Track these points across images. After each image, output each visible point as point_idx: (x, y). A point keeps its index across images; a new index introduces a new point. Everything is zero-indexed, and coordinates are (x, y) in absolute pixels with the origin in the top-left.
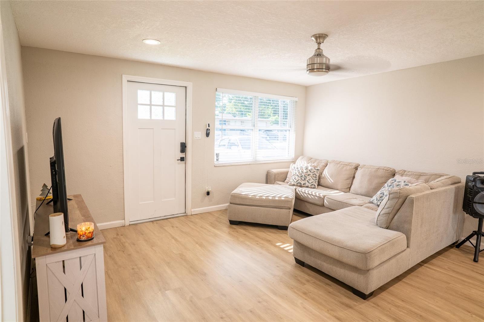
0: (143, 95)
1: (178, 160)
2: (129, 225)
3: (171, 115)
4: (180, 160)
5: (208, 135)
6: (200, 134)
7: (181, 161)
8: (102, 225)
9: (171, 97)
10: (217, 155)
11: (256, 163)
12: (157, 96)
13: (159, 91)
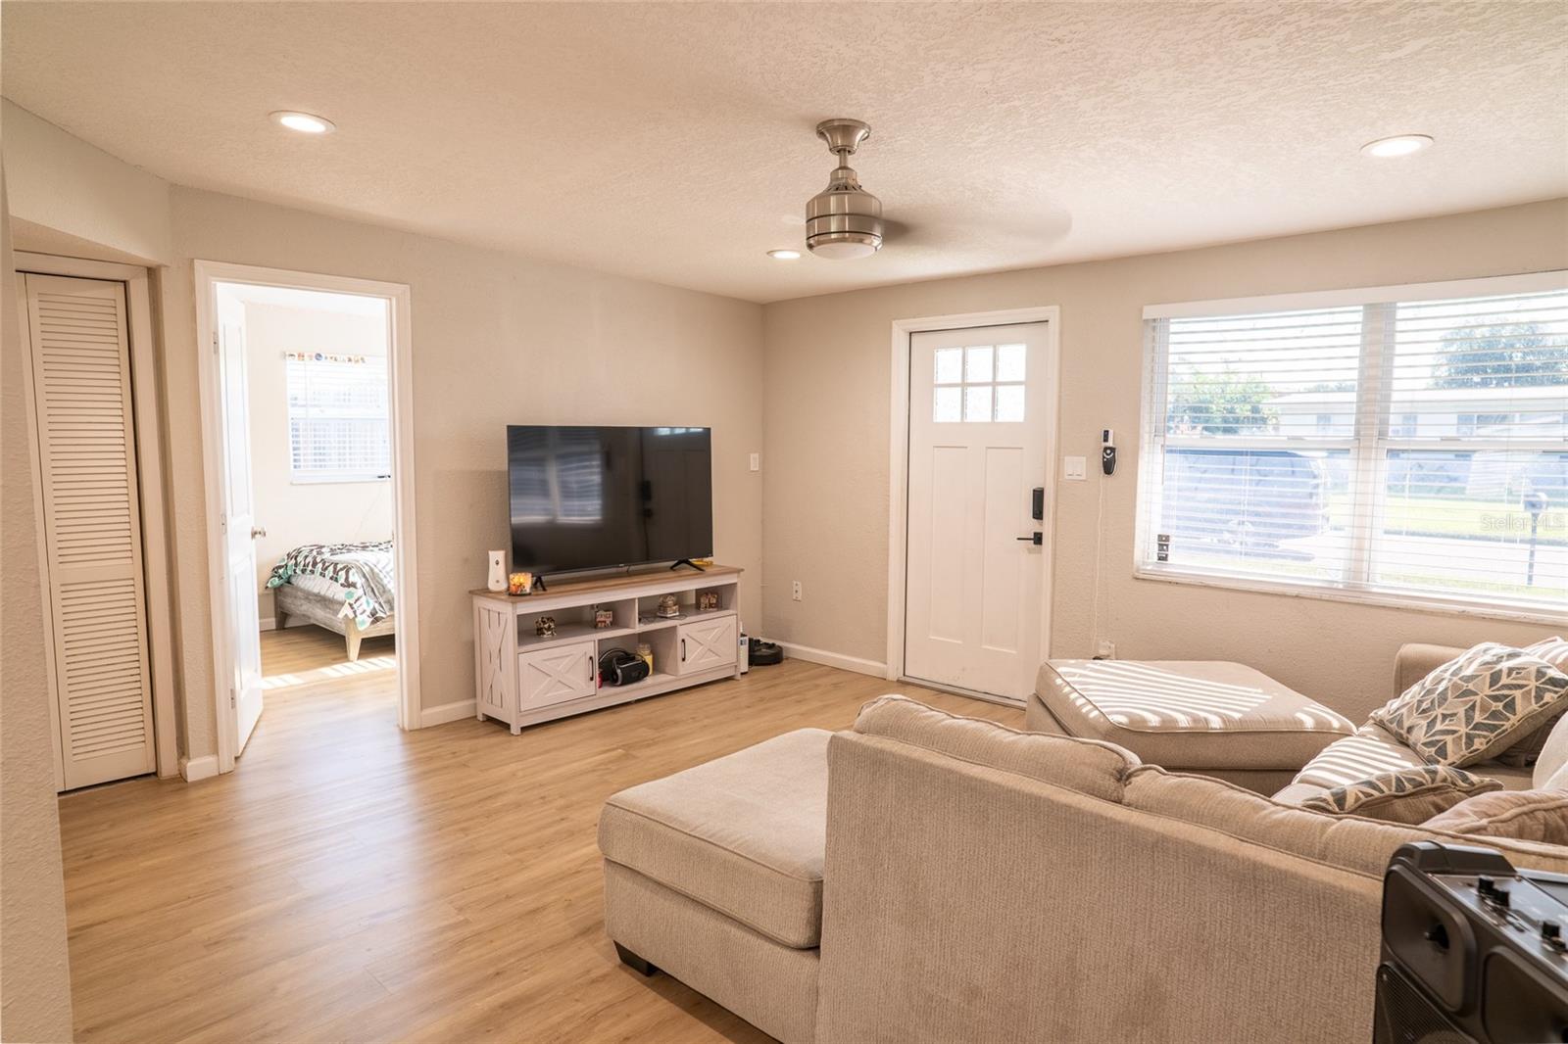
0: (947, 362)
1: (1019, 539)
2: (898, 681)
3: (1013, 407)
4: (1032, 541)
5: (1108, 467)
6: (1082, 466)
7: (1035, 543)
8: (848, 661)
9: (1014, 358)
10: (1163, 541)
11: (1361, 601)
12: (980, 359)
13: (985, 344)
